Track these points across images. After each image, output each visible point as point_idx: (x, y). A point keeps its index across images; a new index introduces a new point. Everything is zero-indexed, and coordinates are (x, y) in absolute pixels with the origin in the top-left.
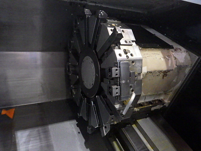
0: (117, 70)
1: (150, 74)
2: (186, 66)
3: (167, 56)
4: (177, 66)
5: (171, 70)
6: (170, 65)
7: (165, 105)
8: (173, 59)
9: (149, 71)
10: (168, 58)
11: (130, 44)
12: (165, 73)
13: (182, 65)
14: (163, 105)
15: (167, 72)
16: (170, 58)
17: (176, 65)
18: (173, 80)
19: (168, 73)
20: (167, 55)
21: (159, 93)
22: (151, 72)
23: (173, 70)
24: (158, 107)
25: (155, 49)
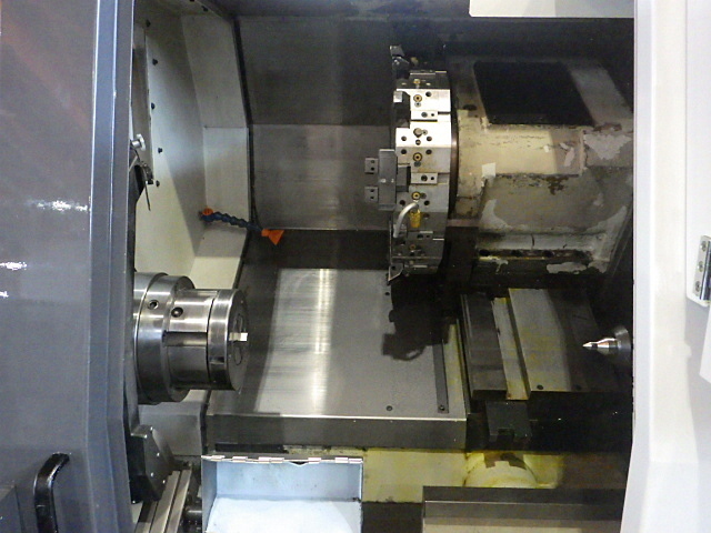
0: (373, 162)
1: (506, 180)
2: (621, 169)
3: (566, 143)
4: (589, 167)
5: (573, 176)
6: (567, 163)
7: (590, 265)
8: (582, 149)
9: (501, 172)
10: (565, 147)
11: (433, 118)
12: (555, 183)
13: (606, 164)
14: (587, 265)
15: (560, 180)
16: (572, 149)
17: (586, 165)
18: (592, 201)
19: (564, 183)
20: (567, 140)
21: (559, 229)
22: (508, 176)
23: (577, 176)
24: (568, 267)
25: (528, 127)
